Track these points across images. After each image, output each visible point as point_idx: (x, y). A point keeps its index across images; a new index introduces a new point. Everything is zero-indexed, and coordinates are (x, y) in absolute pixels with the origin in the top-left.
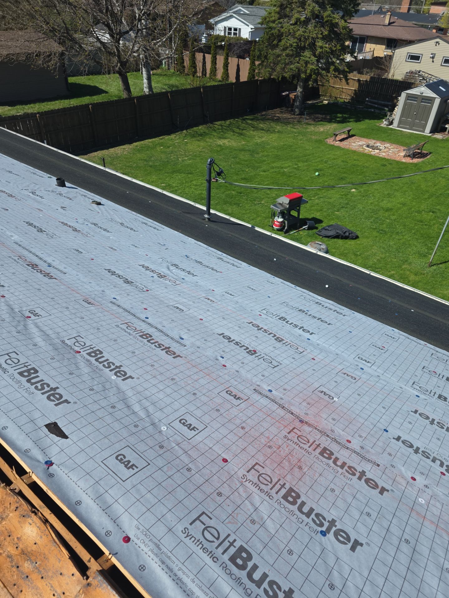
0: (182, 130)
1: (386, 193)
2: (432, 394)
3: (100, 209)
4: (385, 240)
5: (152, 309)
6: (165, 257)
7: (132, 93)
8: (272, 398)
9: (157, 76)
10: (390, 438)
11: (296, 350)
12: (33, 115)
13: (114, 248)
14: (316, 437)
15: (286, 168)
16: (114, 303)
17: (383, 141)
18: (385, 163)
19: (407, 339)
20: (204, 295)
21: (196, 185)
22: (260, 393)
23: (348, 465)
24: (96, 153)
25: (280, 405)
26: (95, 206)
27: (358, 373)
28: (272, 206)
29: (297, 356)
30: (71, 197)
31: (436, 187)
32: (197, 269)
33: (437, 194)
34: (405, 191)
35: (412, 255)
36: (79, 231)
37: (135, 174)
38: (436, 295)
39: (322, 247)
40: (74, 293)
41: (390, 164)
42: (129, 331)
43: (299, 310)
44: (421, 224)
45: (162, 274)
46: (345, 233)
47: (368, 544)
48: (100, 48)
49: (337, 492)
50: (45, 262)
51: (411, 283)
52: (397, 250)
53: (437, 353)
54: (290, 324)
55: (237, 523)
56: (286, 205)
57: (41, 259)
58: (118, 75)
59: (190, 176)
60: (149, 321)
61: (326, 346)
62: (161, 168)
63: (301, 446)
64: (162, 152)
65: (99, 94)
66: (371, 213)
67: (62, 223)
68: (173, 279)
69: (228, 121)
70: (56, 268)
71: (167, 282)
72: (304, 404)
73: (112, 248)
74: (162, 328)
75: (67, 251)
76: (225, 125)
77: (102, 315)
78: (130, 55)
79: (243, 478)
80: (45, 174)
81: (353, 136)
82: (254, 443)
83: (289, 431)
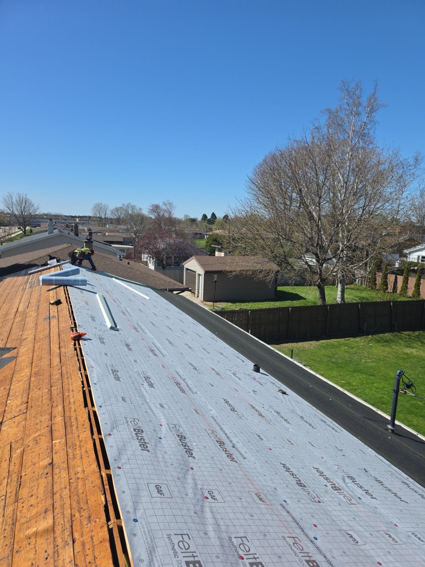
0: (368, 335)
3: (284, 398)
5: (322, 528)
6: (342, 465)
7: (326, 301)
9: (350, 290)
12: (246, 311)
13: (292, 442)
16: (284, 507)
20: (385, 529)
21: (377, 388)
24: (286, 345)
26: (280, 394)
30: (262, 382)
32: (376, 490)
36: (264, 416)
37: (317, 367)
40: (250, 483)
42: (295, 549)
45: (337, 485)
48: (306, 269)
50: (231, 441)
57: (228, 438)
58: (316, 287)
59: (371, 377)
60: (318, 543)
62: (343, 366)
64: (345, 352)
65: (299, 300)
67: (251, 406)
68: (347, 495)
69: (417, 332)
70: (238, 451)
71: (341, 497)
73: (289, 441)
74: (332, 559)
75: (250, 434)
76: (413, 335)
77: (270, 518)
78: (330, 274)
80: (246, 359)
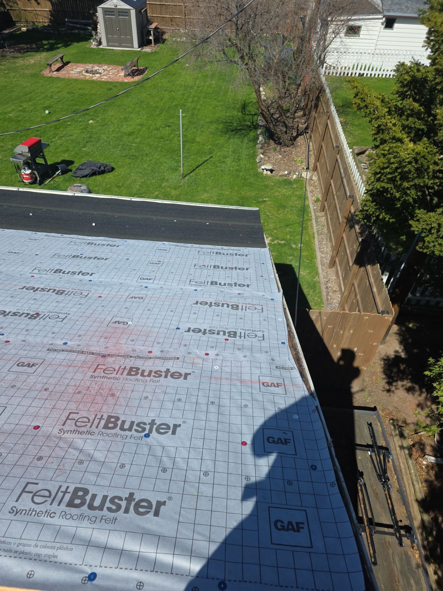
1: (122, 117)
2: (206, 283)
4: (139, 165)
8: (69, 349)
10: (182, 333)
11: (81, 296)
14: (120, 363)
15: (10, 112)
17: (99, 63)
18: (110, 87)
19: (177, 247)
22: (56, 350)
23: (154, 371)
25: (78, 352)
27: (144, 292)
28: (11, 159)
29: (83, 301)
31: (163, 101)
33: (166, 108)
34: (139, 112)
35: (166, 172)
38: (197, 202)
39: (82, 188)
41: (115, 87)
43: (73, 257)
44: (163, 140)
46: (100, 168)
47: (184, 422)
49: (150, 397)
51: (174, 198)
52: (152, 171)
53: (203, 249)
54: (68, 273)
55: (65, 473)
56: (27, 154)
61: (108, 280)
63: (108, 377)
66: (116, 141)
72: (102, 340)
79: (60, 432)
81: (68, 63)
82: (62, 397)
83: (93, 370)
